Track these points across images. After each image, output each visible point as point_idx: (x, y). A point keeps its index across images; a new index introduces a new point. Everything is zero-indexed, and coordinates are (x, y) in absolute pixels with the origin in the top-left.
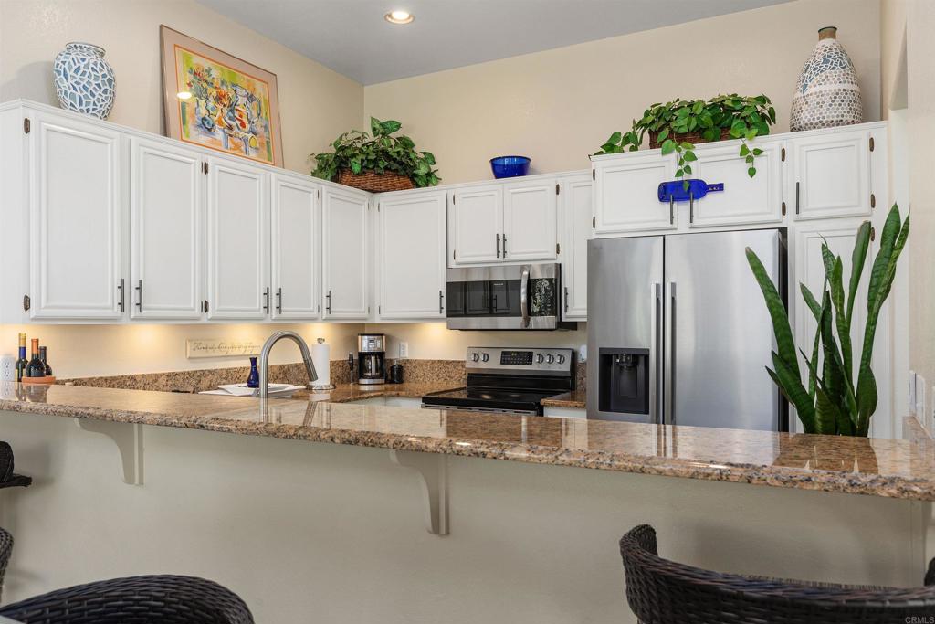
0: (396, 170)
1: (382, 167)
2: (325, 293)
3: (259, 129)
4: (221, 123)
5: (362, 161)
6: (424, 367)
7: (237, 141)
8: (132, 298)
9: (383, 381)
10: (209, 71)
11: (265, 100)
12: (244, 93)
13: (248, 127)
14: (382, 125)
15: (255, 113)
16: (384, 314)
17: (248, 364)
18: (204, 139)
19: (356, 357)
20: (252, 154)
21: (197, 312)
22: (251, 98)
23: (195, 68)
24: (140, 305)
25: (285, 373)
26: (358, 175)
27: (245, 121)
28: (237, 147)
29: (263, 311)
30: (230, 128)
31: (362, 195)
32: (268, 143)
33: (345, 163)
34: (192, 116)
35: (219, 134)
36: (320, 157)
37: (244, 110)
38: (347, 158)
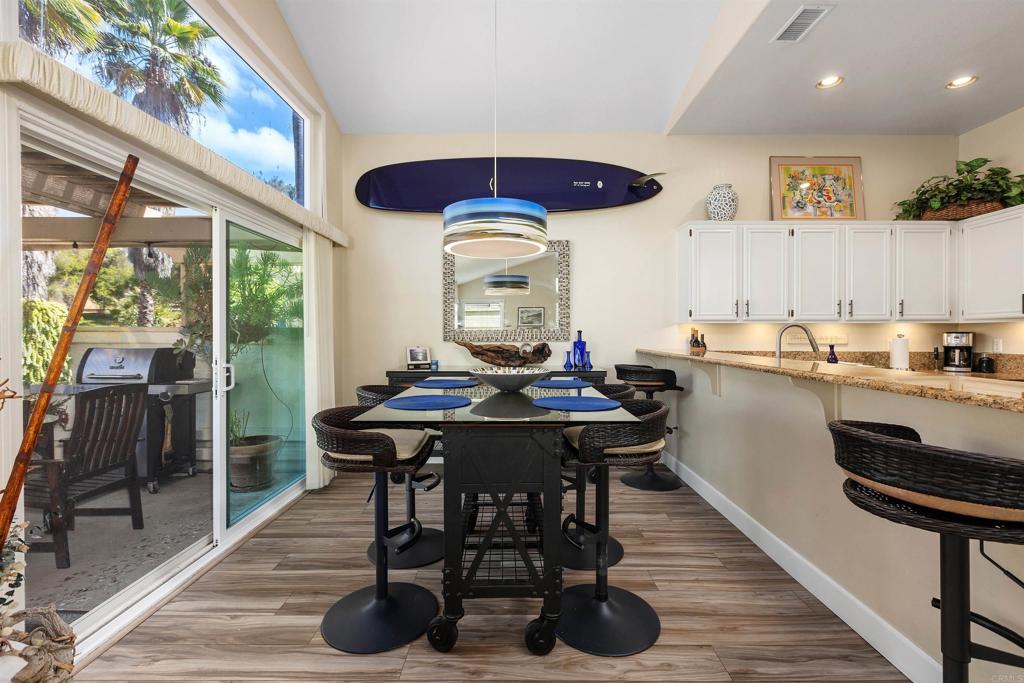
0: (982, 198)
1: (964, 198)
2: (898, 302)
3: (843, 197)
4: (811, 201)
5: (942, 199)
6: (1018, 361)
7: (823, 209)
8: (743, 308)
9: (969, 369)
10: (803, 173)
11: (850, 177)
12: (831, 177)
13: (834, 198)
14: (966, 165)
15: (840, 188)
16: (966, 316)
17: (828, 349)
18: (798, 214)
19: (941, 350)
20: (837, 215)
21: (786, 316)
22: (837, 179)
23: (792, 173)
24: (747, 313)
25: (866, 357)
26: (939, 210)
27: (831, 195)
28: (824, 213)
29: (837, 315)
30: (819, 202)
31: (946, 225)
32: (851, 205)
33: (926, 203)
34: (790, 203)
35: (810, 209)
36: (902, 204)
37: (831, 189)
38: (928, 199)
